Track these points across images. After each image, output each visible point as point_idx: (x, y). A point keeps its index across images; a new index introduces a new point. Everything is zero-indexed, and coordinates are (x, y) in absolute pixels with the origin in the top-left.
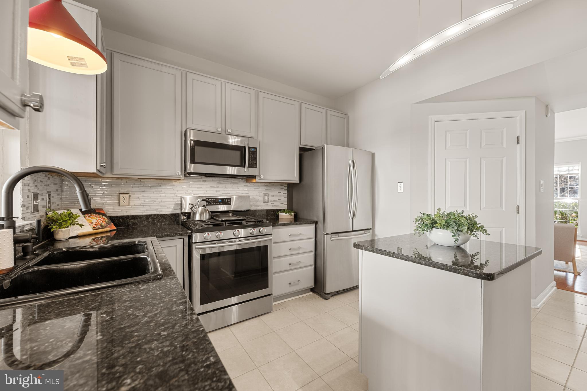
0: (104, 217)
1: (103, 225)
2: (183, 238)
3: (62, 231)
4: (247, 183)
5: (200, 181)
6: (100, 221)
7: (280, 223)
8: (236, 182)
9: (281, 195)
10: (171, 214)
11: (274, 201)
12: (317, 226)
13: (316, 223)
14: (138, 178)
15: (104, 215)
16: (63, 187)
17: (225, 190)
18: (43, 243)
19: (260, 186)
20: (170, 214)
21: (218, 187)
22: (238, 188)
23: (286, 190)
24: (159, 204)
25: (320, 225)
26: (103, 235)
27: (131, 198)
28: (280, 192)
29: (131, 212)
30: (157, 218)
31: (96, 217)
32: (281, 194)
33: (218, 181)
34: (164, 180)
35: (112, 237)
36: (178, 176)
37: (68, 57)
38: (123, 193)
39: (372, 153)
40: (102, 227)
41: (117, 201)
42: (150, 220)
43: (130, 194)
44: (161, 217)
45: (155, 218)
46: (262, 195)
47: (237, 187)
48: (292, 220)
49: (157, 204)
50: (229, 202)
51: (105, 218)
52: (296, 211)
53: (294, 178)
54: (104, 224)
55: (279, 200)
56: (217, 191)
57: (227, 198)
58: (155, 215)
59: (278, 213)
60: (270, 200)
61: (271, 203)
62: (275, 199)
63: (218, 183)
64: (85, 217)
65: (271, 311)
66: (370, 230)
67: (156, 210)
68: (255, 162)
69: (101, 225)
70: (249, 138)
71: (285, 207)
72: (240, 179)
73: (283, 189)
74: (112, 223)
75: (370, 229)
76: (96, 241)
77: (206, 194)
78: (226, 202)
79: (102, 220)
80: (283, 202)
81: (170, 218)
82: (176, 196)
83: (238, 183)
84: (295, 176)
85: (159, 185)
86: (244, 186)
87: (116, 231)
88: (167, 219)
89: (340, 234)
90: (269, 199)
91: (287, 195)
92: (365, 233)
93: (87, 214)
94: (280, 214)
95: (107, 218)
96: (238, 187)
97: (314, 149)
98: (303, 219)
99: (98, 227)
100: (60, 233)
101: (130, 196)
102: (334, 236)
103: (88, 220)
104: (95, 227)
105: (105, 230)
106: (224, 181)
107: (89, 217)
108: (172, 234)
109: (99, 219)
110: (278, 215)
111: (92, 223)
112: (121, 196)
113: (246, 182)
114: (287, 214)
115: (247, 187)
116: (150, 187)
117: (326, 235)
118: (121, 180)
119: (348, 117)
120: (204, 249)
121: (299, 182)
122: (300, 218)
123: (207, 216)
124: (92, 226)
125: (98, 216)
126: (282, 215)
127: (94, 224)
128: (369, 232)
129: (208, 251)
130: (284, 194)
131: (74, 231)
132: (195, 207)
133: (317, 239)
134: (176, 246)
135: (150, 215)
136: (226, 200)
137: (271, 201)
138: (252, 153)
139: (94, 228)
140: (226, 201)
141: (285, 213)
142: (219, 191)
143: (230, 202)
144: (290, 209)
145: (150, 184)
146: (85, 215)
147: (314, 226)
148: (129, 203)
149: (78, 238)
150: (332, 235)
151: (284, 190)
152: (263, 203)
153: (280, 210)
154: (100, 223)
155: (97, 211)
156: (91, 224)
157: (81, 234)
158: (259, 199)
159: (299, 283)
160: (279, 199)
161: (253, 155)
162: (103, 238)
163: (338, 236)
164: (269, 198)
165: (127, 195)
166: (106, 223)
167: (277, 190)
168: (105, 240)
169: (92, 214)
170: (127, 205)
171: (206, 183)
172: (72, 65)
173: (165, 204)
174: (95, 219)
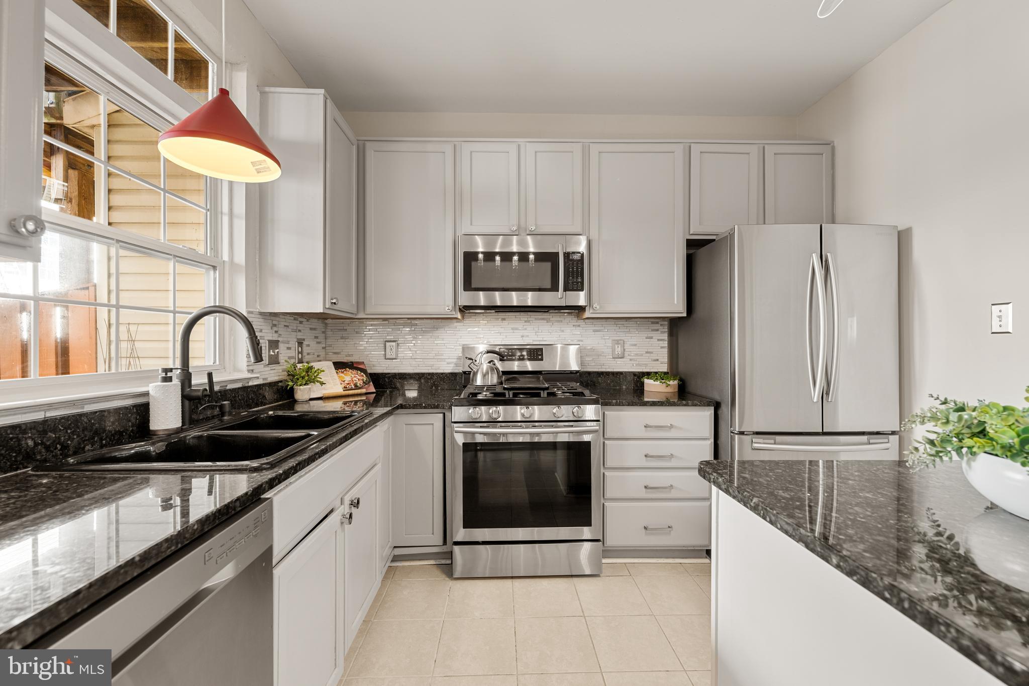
0: (362, 374)
1: (358, 385)
2: (444, 414)
3: (300, 389)
4: (578, 321)
5: (498, 319)
6: (355, 379)
7: (646, 400)
8: (559, 319)
9: (651, 343)
10: (451, 373)
11: (637, 355)
12: (720, 412)
13: (717, 406)
14: (408, 319)
15: (364, 371)
16: (327, 333)
17: (537, 334)
18: (280, 403)
19: (605, 326)
20: (449, 373)
21: (526, 329)
22: (563, 331)
23: (662, 332)
24: (435, 357)
25: (725, 410)
26: (356, 399)
27: (399, 347)
28: (651, 338)
29: (399, 368)
30: (431, 378)
31: (351, 373)
32: (654, 341)
33: (526, 319)
34: (443, 320)
35: (371, 402)
36: (448, 313)
37: (252, 162)
38: (390, 340)
39: (899, 229)
40: (356, 387)
41: (383, 353)
42: (423, 381)
43: (399, 342)
44: (438, 378)
45: (428, 379)
46: (609, 343)
47: (559, 329)
48: (669, 395)
49: (433, 358)
50: (540, 355)
51: (364, 375)
52: (683, 377)
53: (677, 306)
54: (360, 383)
55: (647, 352)
56: (522, 336)
57: (536, 349)
58: (429, 374)
59: (642, 380)
60: (626, 354)
61: (631, 360)
62: (638, 350)
63: (526, 322)
64: (337, 373)
65: (601, 575)
66: (891, 437)
67: (432, 366)
68: (580, 280)
69: (356, 385)
70: (567, 236)
71: (664, 368)
72: (566, 314)
73: (657, 330)
74: (371, 383)
75: (893, 433)
76: (348, 406)
77: (506, 342)
78: (534, 356)
79: (358, 377)
80: (657, 358)
81: (450, 379)
82: (459, 345)
83: (562, 321)
84: (676, 303)
85: (436, 328)
86: (574, 325)
87: (375, 395)
88: (445, 380)
89: (779, 438)
90: (626, 350)
91: (667, 342)
92: (871, 441)
93: (341, 369)
94: (647, 381)
95: (366, 376)
96: (562, 329)
97: (714, 240)
98: (695, 395)
99: (350, 387)
100: (299, 391)
101: (398, 345)
102: (761, 441)
103: (339, 377)
104: (347, 387)
105: (359, 391)
106: (536, 319)
107: (343, 372)
108: (424, 405)
109: (355, 377)
110: (642, 384)
111: (344, 381)
112: (388, 344)
113: (576, 319)
114: (658, 383)
115: (578, 328)
116: (423, 332)
117: (736, 436)
118: (387, 322)
119: (833, 148)
120: (473, 434)
121: (685, 315)
122: (689, 393)
123: (493, 379)
124: (343, 386)
125: (355, 372)
126: (650, 384)
127: (346, 382)
128: (887, 440)
129: (480, 439)
130: (659, 340)
131: (316, 391)
132: (476, 363)
133: (719, 442)
134: (433, 424)
135: (422, 373)
136: (534, 352)
137: (629, 355)
138: (573, 264)
139: (345, 389)
140: (534, 354)
141: (654, 381)
142: (528, 336)
143: (542, 355)
144: (673, 372)
145: (424, 327)
146: (338, 370)
147: (713, 412)
148: (397, 354)
149: (322, 400)
150: (756, 438)
151: (659, 332)
152: (613, 358)
153: (648, 374)
154: (355, 382)
155: (355, 366)
156: (343, 383)
157: (327, 395)
158: (603, 350)
159: (670, 531)
160: (649, 350)
161: (575, 268)
162: (359, 403)
163: (772, 441)
164: (624, 350)
165: (394, 344)
166: (364, 382)
167: (642, 333)
168: (363, 406)
169: (348, 369)
170: (394, 357)
171: (505, 322)
172: (258, 172)
173: (443, 357)
174: (350, 377)
